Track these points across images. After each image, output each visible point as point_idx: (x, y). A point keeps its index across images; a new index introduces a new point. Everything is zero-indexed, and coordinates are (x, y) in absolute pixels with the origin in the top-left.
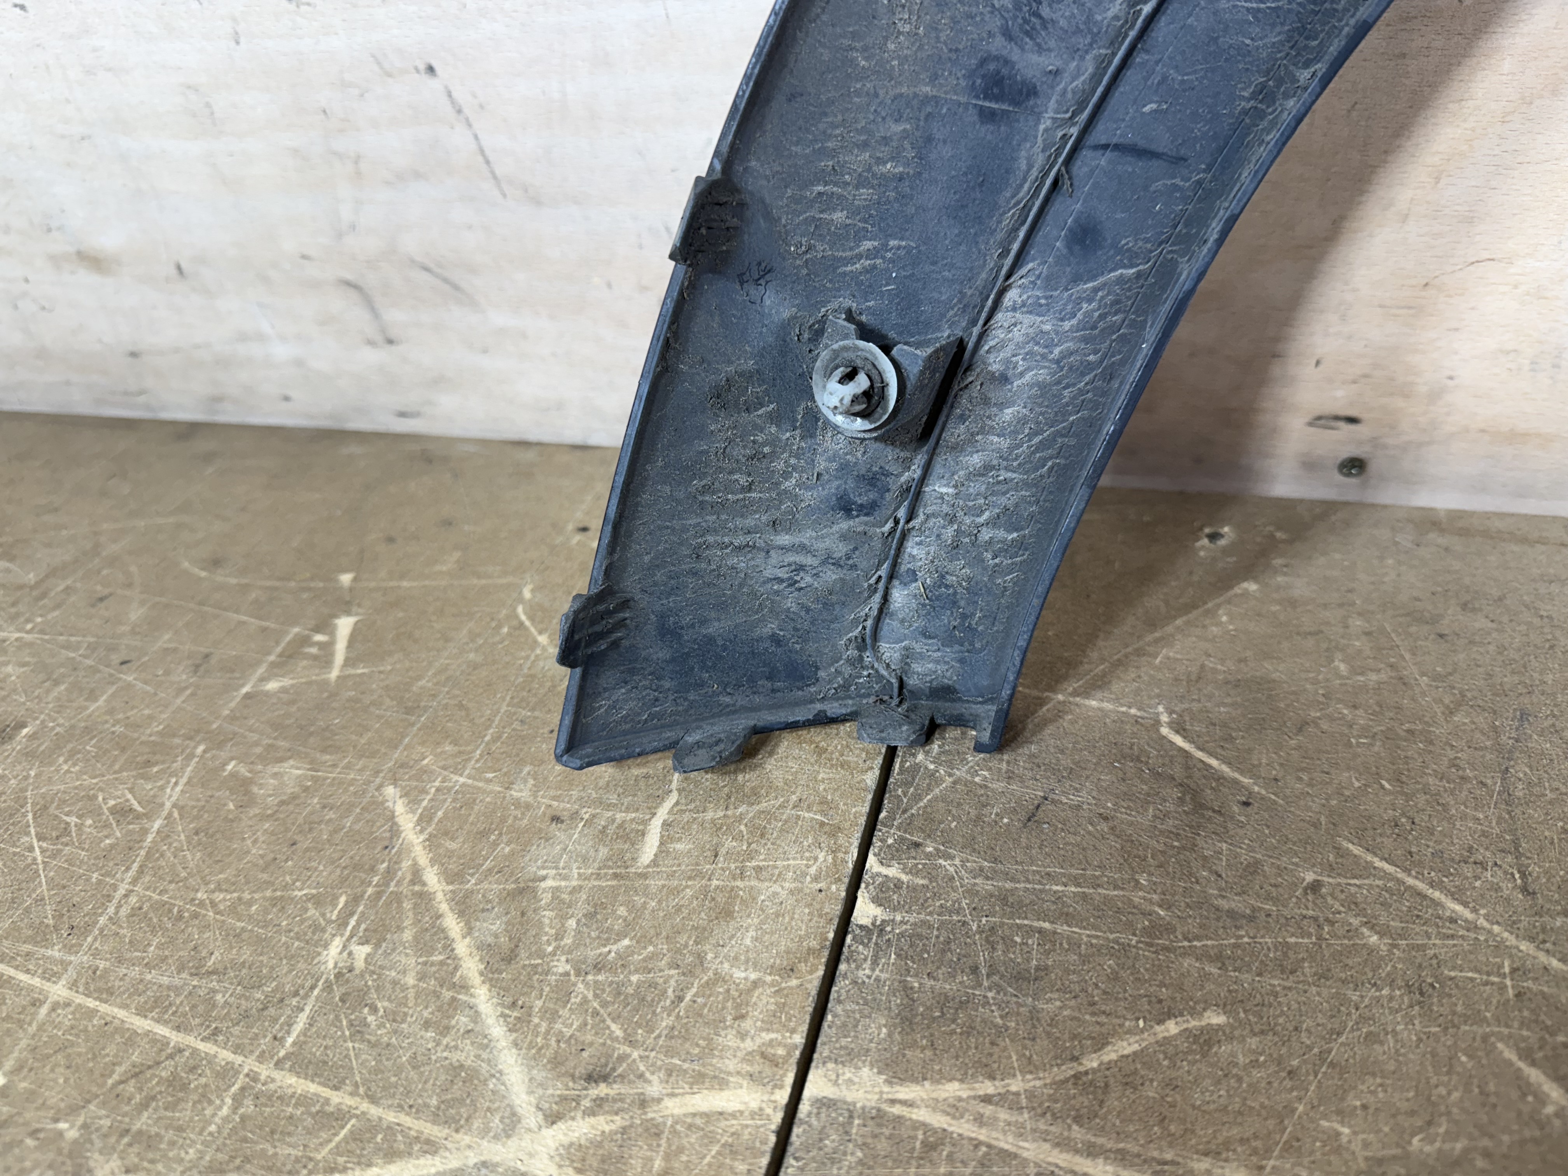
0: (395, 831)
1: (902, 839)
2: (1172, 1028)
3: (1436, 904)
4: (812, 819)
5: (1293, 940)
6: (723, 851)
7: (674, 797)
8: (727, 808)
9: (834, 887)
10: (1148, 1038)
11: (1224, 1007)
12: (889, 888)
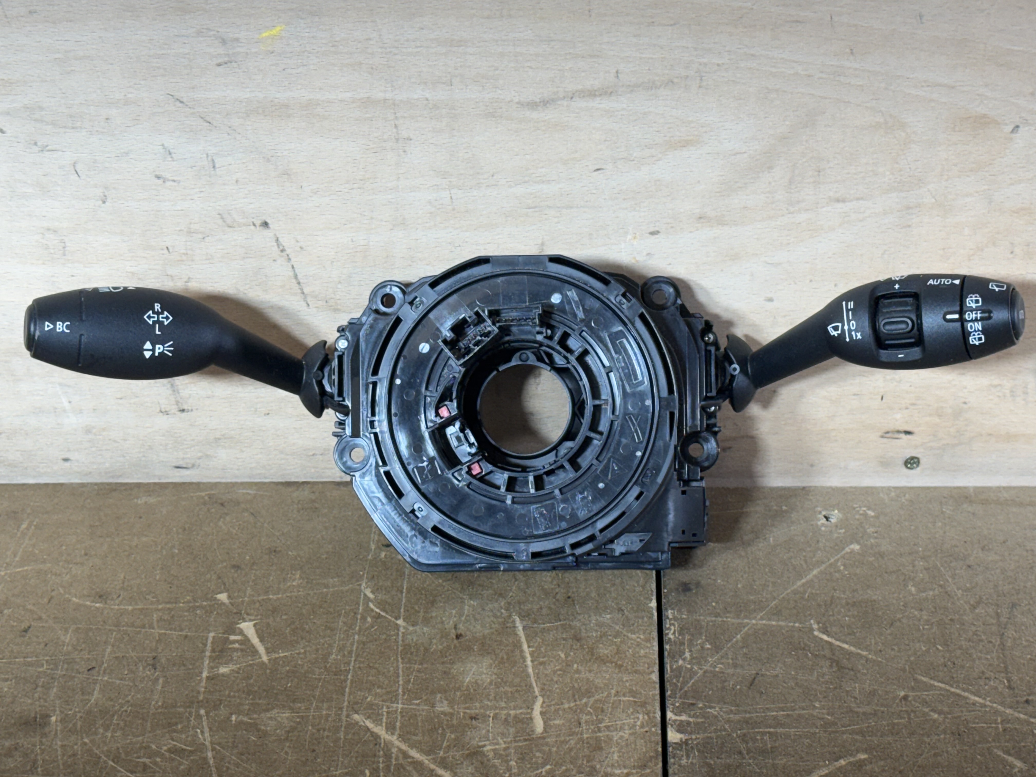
0: (376, 737)
1: (683, 703)
2: (842, 762)
3: (966, 698)
4: (628, 701)
5: (896, 721)
6: (583, 721)
7: (540, 700)
8: (575, 701)
9: (653, 729)
10: (831, 768)
11: (865, 751)
12: (684, 726)
